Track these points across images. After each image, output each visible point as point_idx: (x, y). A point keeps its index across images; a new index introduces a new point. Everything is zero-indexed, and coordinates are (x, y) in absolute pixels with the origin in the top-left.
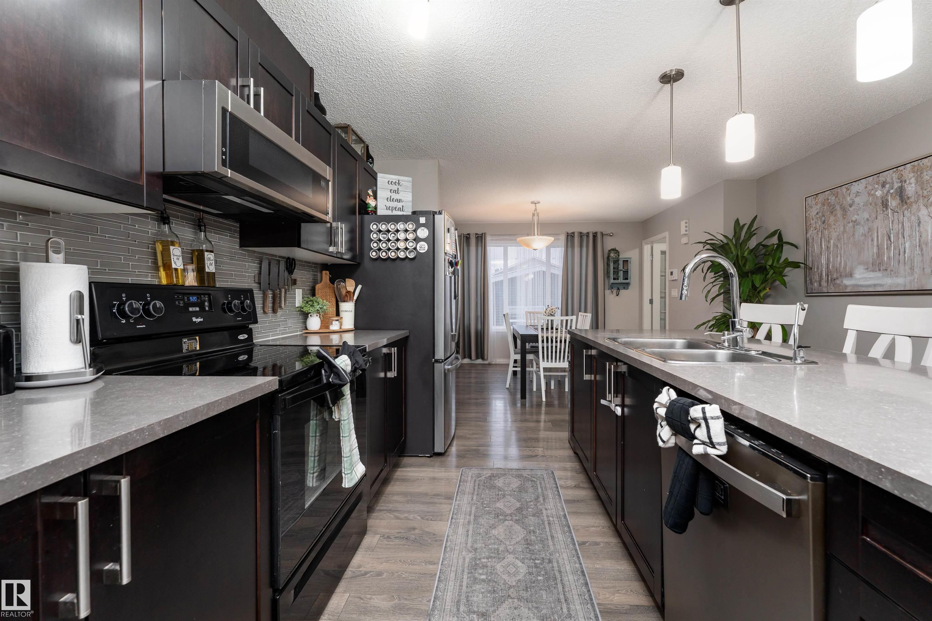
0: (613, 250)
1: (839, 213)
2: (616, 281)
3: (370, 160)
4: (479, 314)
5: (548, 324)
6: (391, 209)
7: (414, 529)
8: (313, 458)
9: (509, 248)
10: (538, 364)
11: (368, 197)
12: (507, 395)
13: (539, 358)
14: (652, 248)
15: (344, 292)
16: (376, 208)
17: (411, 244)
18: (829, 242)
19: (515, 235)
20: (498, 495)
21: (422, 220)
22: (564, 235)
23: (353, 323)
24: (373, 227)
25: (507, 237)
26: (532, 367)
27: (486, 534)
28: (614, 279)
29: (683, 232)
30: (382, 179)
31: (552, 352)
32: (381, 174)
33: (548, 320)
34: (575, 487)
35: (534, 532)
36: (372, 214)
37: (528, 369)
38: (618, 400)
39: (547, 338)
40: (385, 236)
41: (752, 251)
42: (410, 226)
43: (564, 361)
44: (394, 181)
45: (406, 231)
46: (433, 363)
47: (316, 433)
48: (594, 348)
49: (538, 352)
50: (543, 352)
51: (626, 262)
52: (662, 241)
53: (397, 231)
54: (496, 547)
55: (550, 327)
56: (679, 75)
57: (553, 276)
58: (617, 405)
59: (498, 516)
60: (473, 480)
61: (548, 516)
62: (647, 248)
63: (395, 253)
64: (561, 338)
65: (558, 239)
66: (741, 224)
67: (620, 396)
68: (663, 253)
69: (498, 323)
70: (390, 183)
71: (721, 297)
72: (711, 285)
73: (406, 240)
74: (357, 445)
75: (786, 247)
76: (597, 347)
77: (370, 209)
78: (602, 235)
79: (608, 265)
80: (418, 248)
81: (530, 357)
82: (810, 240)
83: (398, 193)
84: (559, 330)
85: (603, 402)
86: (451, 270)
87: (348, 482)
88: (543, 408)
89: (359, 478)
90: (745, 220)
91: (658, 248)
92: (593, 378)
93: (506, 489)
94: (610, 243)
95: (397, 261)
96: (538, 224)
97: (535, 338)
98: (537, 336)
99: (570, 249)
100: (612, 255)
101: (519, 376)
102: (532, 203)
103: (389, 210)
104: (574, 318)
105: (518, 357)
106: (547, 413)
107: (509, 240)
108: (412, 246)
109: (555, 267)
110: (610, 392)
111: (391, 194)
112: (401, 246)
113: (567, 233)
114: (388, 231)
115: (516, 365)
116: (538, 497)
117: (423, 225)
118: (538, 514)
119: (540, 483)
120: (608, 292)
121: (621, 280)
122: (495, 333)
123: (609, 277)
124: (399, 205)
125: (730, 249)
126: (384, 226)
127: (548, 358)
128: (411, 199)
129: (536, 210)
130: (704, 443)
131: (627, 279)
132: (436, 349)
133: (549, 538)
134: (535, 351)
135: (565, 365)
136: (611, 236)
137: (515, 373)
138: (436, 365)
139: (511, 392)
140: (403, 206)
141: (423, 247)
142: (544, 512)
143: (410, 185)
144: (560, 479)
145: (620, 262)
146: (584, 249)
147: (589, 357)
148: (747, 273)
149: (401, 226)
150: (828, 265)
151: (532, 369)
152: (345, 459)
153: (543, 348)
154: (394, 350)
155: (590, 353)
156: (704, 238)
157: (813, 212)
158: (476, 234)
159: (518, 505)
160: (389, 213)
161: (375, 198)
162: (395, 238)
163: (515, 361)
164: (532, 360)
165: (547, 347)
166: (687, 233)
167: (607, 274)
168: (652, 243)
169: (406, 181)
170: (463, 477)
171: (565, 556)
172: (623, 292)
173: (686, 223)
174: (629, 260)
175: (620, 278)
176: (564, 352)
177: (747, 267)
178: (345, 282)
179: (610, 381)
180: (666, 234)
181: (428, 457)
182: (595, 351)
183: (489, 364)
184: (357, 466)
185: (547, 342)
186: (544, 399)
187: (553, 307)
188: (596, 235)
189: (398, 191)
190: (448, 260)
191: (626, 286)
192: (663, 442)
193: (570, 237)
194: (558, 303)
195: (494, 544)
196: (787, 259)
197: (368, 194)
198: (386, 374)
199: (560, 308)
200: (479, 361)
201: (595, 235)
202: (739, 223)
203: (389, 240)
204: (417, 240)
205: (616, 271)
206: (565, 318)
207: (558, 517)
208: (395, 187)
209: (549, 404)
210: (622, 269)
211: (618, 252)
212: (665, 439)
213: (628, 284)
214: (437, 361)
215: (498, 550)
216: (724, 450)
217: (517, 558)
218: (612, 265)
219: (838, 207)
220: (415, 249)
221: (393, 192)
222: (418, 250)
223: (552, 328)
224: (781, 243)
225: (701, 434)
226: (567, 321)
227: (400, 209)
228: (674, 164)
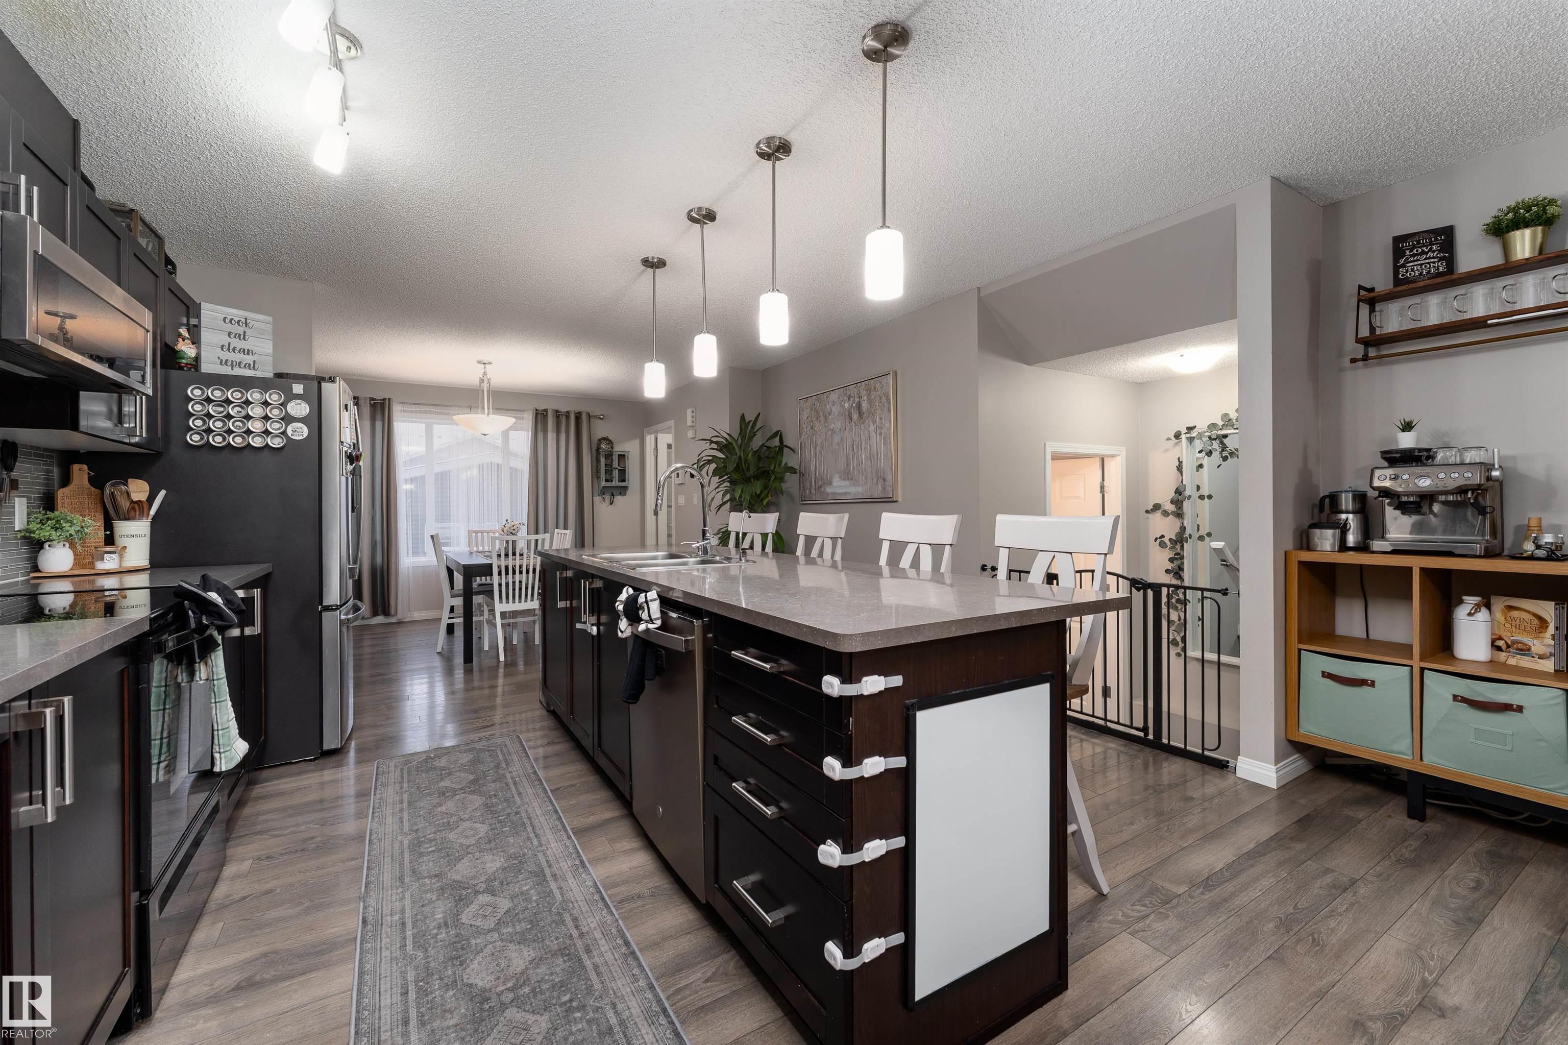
0: (604, 439)
1: (822, 419)
2: (609, 484)
3: (169, 267)
4: (378, 537)
5: (507, 549)
6: (229, 363)
7: (312, 838)
8: (158, 742)
9: (436, 427)
10: (492, 611)
11: (180, 340)
12: (437, 662)
13: (493, 599)
14: (656, 439)
15: (125, 504)
16: (197, 359)
17: (277, 426)
18: (816, 448)
19: (447, 406)
20: (441, 774)
21: (298, 389)
22: (531, 412)
23: (148, 556)
24: (194, 392)
25: (433, 409)
26: (482, 615)
27: (430, 813)
28: (607, 481)
29: (689, 423)
30: (210, 313)
31: (514, 590)
32: (208, 305)
33: (507, 542)
34: (549, 744)
35: (495, 795)
36: (190, 369)
37: (475, 619)
38: (594, 619)
39: (507, 568)
40: (222, 409)
41: (755, 452)
42: (274, 397)
43: (532, 600)
44: (237, 319)
45: (266, 404)
46: (321, 612)
47: (165, 705)
48: (570, 569)
49: (493, 591)
50: (500, 591)
51: (622, 457)
52: (666, 431)
53: (248, 403)
54: (446, 820)
55: (511, 551)
56: (661, 264)
57: (513, 471)
58: (593, 625)
59: (444, 794)
60: (399, 768)
61: (513, 778)
62: (650, 440)
63: (243, 438)
64: (528, 566)
65: (522, 418)
66: (747, 421)
67: (595, 614)
68: (669, 446)
69: (417, 551)
70: (227, 321)
71: (728, 505)
72: (715, 492)
73: (266, 418)
74: (234, 715)
75: (785, 450)
76: (572, 565)
77: (184, 361)
78: (589, 416)
79: (598, 461)
80: (289, 432)
81: (477, 599)
82: (803, 445)
83: (244, 339)
84: (525, 555)
85: (578, 626)
86: (350, 468)
87: (226, 763)
88: (501, 671)
89: (242, 757)
90: (750, 417)
91: (665, 439)
92: (568, 605)
93: (452, 767)
94: (601, 430)
95: (246, 452)
96: (489, 391)
97: (486, 570)
98: (490, 566)
99: (540, 435)
100: (603, 446)
101: (459, 633)
102: (479, 362)
103: (225, 367)
104: (548, 536)
105: (459, 602)
106: (506, 675)
107: (437, 413)
108: (279, 429)
109: (516, 456)
110: (585, 613)
111: (229, 340)
112: (255, 428)
113: (537, 410)
114: (228, 402)
115: (452, 615)
116: (499, 764)
117: (298, 397)
118: (500, 778)
119: (502, 751)
120: (597, 499)
121: (616, 483)
122: (411, 569)
123: (599, 477)
124: (249, 359)
125: (734, 449)
126: (218, 393)
127: (507, 597)
128: (271, 351)
129: (485, 374)
130: (647, 622)
131: (624, 481)
132: (324, 589)
133: (516, 795)
134: (488, 591)
135: (535, 604)
136: (602, 419)
137: (450, 629)
138: (325, 615)
139: (447, 658)
140: (254, 362)
141: (298, 432)
142: (508, 775)
143: (269, 328)
144: (528, 740)
145: (614, 457)
146: (563, 436)
147: (564, 580)
148: (750, 478)
149: (255, 395)
150: (815, 471)
151: (481, 618)
152: (220, 732)
153: (500, 585)
154: (257, 593)
155: (564, 575)
156: (709, 434)
157: (805, 414)
158: (372, 399)
159: (472, 777)
160: (226, 370)
161: (196, 341)
162: (243, 413)
163: (452, 609)
164: (480, 605)
165: (507, 584)
166: (694, 424)
167: (596, 474)
168: (656, 432)
169: (260, 321)
170: (380, 770)
171: (535, 804)
172: (618, 499)
173: (693, 412)
174: (626, 454)
175: (614, 480)
176: (533, 588)
177: (751, 472)
178: (126, 484)
179: (585, 600)
180: (671, 423)
181: (310, 760)
182: (571, 571)
183: (400, 623)
184: (236, 743)
185: (507, 573)
186: (502, 658)
187: (515, 523)
188: (581, 416)
189: (244, 335)
190: (346, 453)
191: (623, 490)
192: (622, 632)
193: (540, 417)
194: (522, 516)
195: (442, 819)
196: (786, 464)
197: (180, 335)
198: (242, 632)
199: (526, 524)
200: (380, 619)
201: (578, 416)
202: (745, 420)
203: (229, 417)
204: (288, 419)
205: (609, 470)
206: (533, 537)
207: (527, 776)
208: (240, 330)
209: (510, 664)
210: (617, 466)
211: (612, 443)
212: (623, 630)
213: (626, 488)
214: (328, 608)
215: (448, 823)
216: (659, 623)
217: (475, 822)
218: (603, 460)
219: (821, 414)
220: (284, 433)
221: (235, 337)
222: (290, 435)
223: (514, 554)
224: (782, 446)
225: (644, 616)
226: (537, 541)
227: (247, 366)
228: (658, 361)
